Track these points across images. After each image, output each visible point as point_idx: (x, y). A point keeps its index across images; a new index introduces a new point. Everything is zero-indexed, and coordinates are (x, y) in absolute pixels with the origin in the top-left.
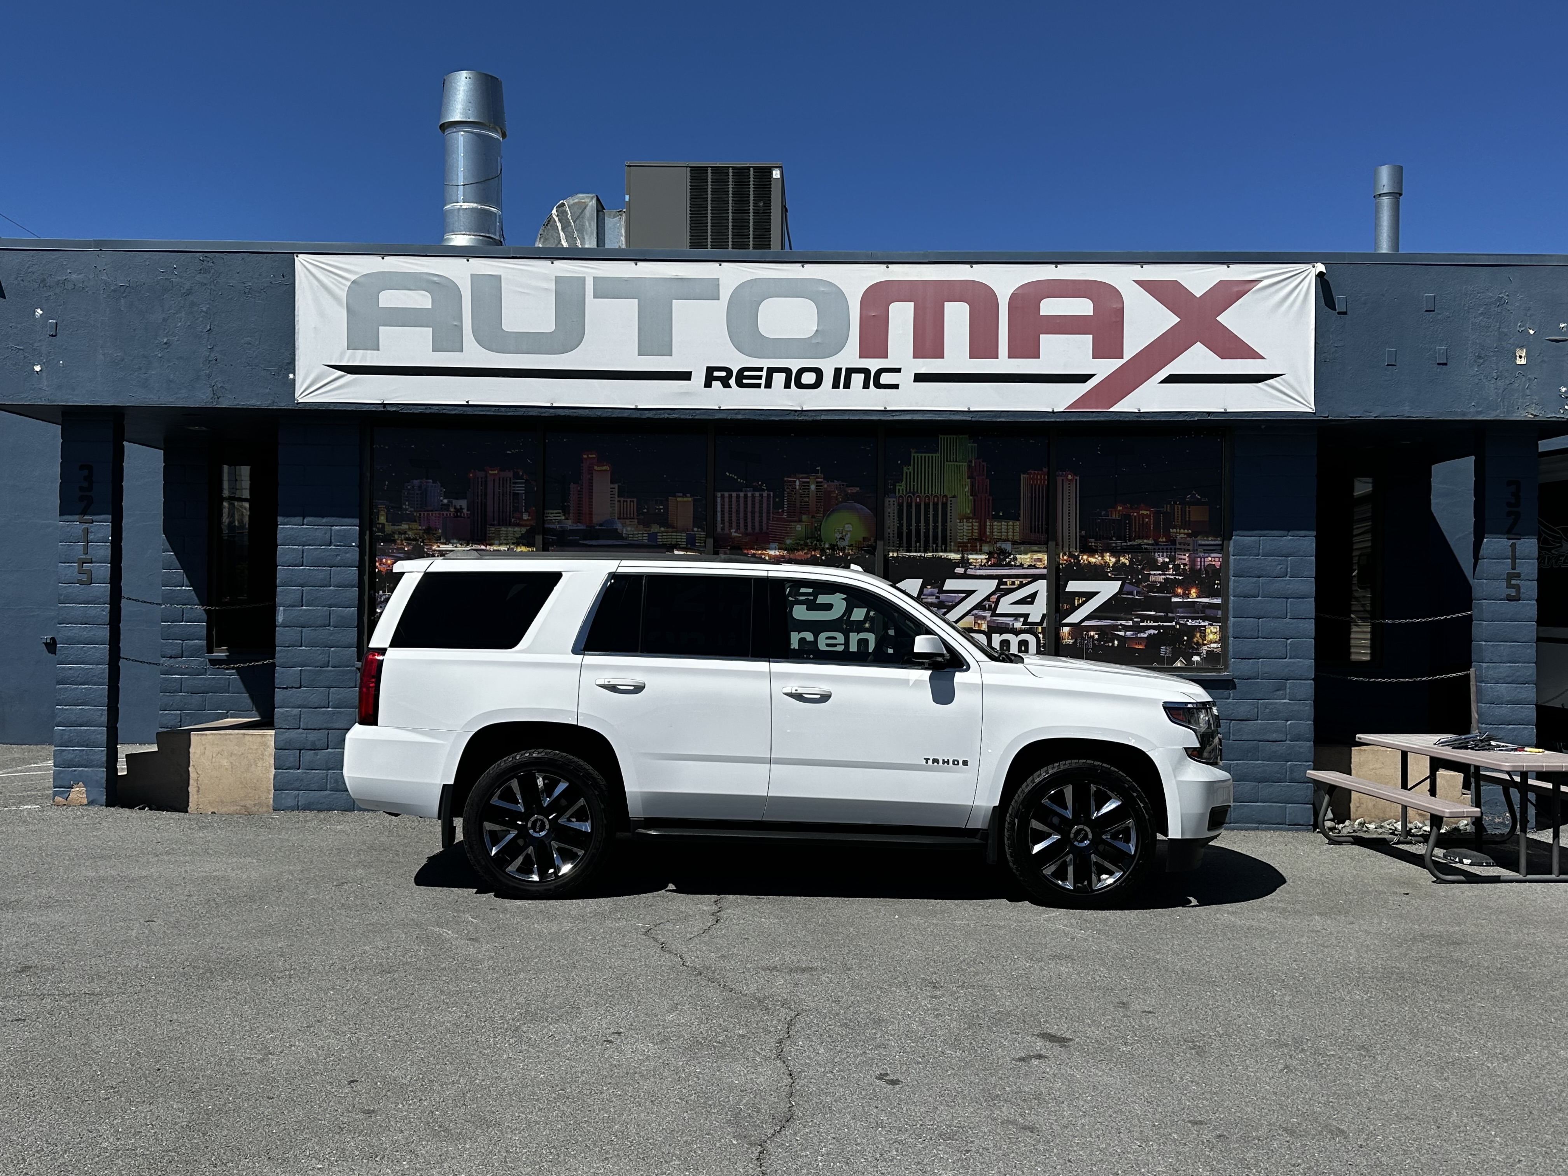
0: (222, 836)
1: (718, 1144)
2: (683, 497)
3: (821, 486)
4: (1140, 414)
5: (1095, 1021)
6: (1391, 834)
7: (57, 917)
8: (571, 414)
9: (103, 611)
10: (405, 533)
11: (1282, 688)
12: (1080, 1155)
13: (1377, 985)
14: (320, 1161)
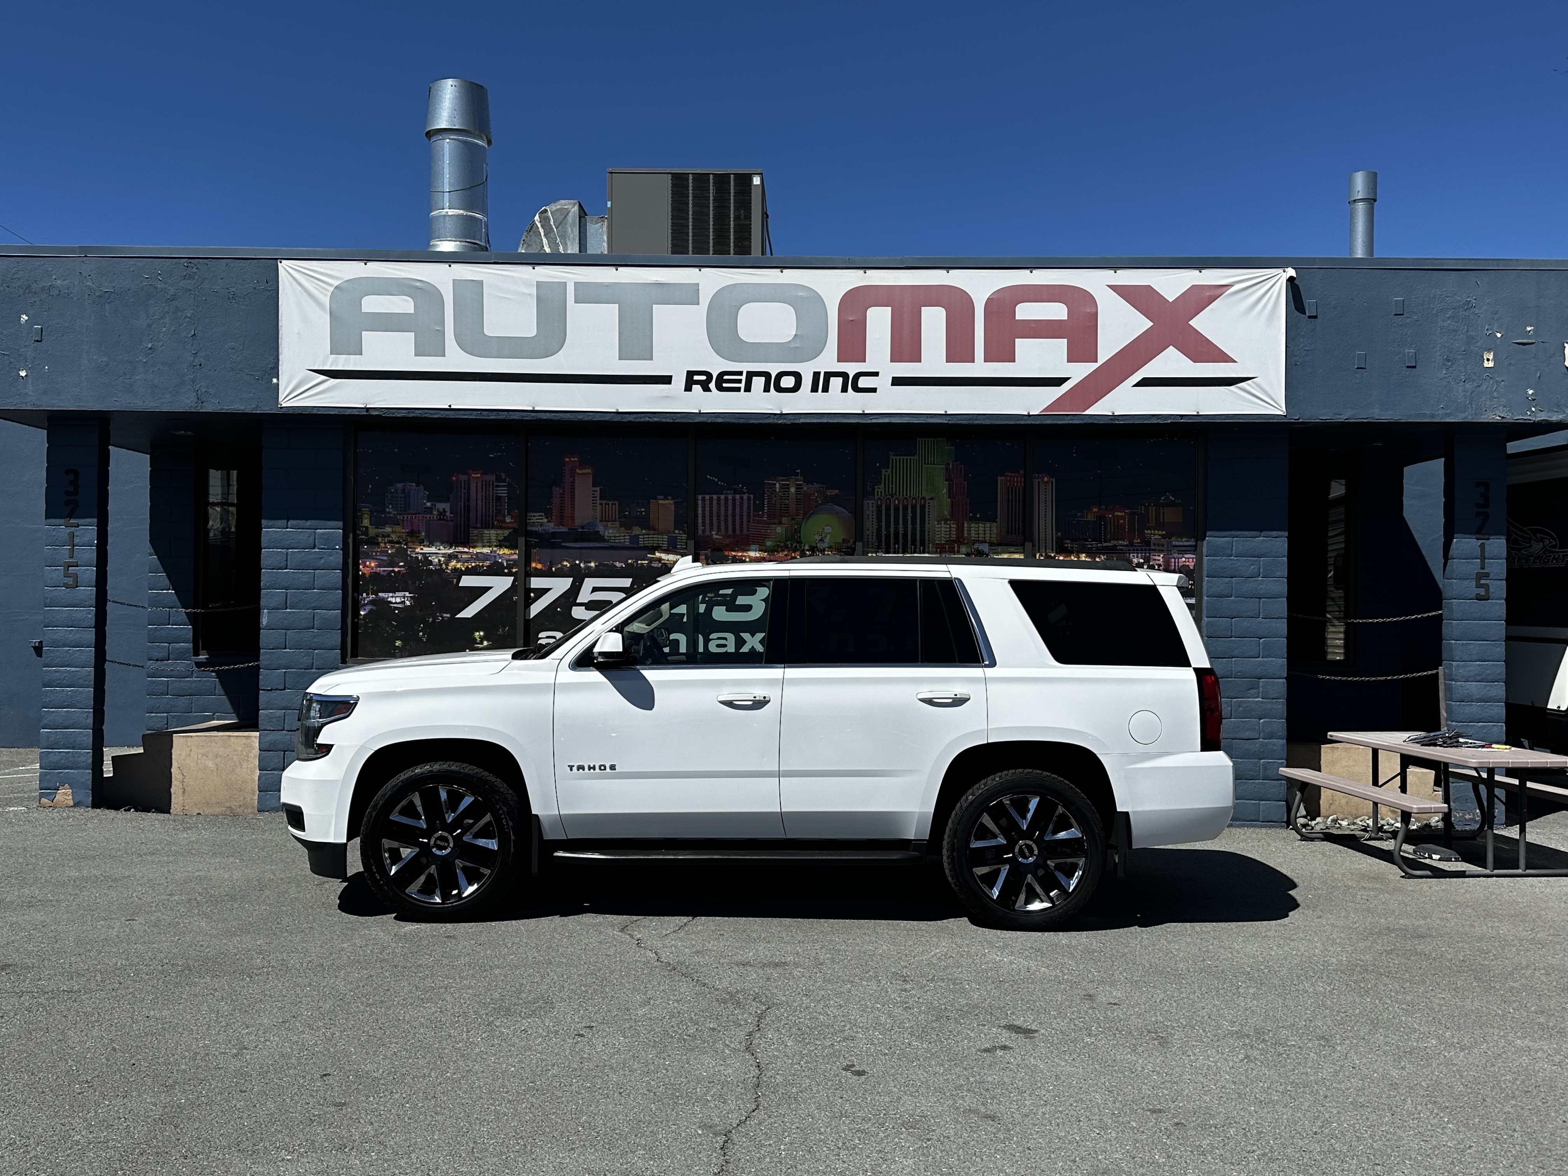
0: (206, 837)
1: (683, 1134)
2: (664, 499)
3: (801, 488)
4: (1114, 417)
5: (1061, 1013)
6: (1362, 830)
7: (39, 917)
8: (553, 418)
9: (89, 614)
10: (389, 536)
11: (1255, 687)
12: (1040, 1143)
13: (1341, 977)
14: (289, 1152)
